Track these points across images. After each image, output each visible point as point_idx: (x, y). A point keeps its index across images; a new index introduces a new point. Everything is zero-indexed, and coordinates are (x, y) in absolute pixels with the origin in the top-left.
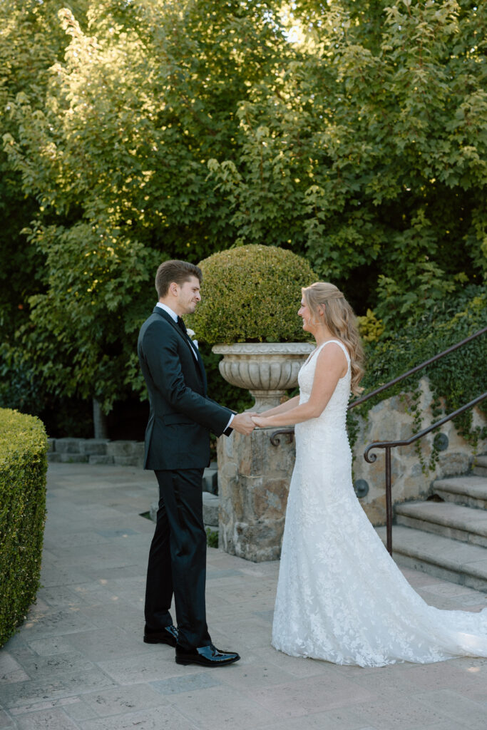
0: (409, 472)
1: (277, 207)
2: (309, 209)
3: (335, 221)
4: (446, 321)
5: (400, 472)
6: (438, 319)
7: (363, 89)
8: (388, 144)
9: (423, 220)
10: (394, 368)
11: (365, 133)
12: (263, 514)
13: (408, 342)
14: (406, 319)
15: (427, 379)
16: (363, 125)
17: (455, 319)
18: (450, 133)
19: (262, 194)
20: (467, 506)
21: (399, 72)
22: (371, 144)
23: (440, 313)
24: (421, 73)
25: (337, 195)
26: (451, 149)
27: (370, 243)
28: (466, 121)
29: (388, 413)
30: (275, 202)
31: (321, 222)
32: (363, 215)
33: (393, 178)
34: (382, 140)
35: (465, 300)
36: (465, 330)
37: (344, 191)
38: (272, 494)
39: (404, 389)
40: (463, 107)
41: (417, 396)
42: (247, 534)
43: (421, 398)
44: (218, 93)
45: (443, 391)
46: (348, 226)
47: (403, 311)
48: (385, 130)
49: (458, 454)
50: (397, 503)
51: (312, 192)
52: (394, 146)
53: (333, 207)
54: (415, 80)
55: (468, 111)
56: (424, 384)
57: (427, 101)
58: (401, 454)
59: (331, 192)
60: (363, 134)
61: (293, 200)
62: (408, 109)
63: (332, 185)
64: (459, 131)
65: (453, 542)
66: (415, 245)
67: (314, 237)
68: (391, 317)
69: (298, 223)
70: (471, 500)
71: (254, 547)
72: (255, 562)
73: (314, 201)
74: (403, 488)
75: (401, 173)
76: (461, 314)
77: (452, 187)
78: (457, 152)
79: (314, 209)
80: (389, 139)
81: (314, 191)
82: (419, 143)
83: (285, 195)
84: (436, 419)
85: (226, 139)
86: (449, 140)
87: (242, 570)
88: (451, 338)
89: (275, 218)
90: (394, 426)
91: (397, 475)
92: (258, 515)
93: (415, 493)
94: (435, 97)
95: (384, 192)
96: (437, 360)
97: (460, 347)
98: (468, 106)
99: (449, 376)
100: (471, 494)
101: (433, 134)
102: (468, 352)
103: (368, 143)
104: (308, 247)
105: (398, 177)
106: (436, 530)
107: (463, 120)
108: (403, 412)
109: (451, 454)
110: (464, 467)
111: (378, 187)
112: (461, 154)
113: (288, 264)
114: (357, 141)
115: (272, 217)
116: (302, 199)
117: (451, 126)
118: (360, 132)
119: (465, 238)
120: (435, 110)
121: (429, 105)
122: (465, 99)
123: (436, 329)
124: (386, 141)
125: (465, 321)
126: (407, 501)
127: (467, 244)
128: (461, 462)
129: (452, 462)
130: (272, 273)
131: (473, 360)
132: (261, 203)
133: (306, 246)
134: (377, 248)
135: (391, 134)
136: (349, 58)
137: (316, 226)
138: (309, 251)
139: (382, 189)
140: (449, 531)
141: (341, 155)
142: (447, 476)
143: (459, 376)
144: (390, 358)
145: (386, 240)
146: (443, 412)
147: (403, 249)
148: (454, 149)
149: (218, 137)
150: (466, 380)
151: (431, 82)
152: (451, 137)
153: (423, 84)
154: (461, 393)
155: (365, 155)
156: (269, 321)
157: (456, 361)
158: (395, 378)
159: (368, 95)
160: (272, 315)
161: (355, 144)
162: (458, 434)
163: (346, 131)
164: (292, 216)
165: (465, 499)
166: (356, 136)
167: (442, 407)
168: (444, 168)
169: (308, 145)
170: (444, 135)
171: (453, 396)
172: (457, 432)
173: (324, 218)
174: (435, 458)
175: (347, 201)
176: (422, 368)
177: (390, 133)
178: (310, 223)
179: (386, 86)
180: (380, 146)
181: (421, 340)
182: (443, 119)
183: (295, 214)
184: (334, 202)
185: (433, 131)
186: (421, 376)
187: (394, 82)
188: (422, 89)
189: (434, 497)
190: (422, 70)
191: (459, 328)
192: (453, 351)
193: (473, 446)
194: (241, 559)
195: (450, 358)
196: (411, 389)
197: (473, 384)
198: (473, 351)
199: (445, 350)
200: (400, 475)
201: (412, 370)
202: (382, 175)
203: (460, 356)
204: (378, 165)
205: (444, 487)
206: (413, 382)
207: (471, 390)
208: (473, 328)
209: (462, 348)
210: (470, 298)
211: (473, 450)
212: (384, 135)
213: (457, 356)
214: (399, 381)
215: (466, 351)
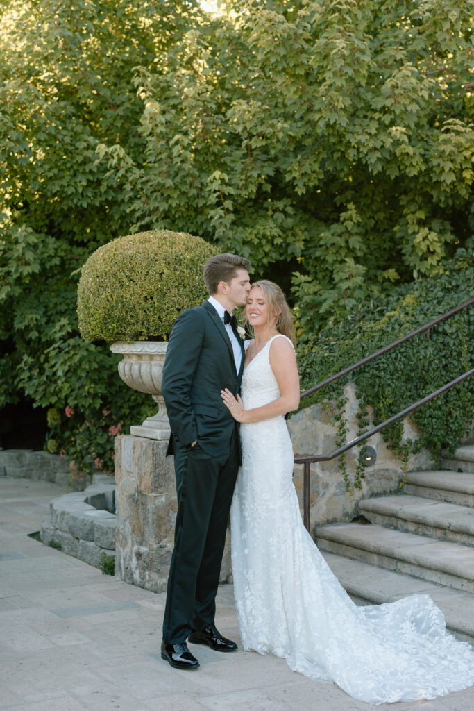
0: (332, 490)
3: (251, 208)
4: (375, 320)
5: (321, 490)
6: (367, 318)
8: (309, 122)
10: (317, 372)
11: (283, 111)
12: (165, 537)
13: (332, 343)
14: (326, 319)
15: (353, 385)
16: (280, 100)
17: (385, 319)
20: (396, 529)
22: (289, 122)
23: (368, 312)
24: (341, 43)
26: (377, 129)
28: (393, 99)
29: (309, 423)
31: (229, 212)
32: (285, 207)
33: (315, 162)
34: (302, 118)
35: (395, 298)
36: (396, 331)
37: (255, 174)
39: (327, 396)
40: (391, 82)
41: (341, 404)
42: (147, 560)
43: (347, 407)
45: (370, 399)
46: (266, 217)
47: (322, 311)
48: (305, 107)
49: (387, 470)
50: (317, 525)
51: (215, 179)
52: (314, 124)
54: (334, 51)
55: (395, 87)
56: (350, 391)
58: (323, 470)
64: (385, 109)
65: (380, 570)
68: (309, 318)
70: (400, 522)
71: (154, 575)
72: (156, 592)
73: (218, 189)
74: (325, 508)
75: (324, 155)
76: (392, 313)
78: (385, 133)
79: (219, 197)
81: (217, 178)
83: (189, 180)
84: (362, 430)
86: (375, 119)
87: (139, 602)
88: (380, 340)
90: (315, 437)
91: (318, 493)
92: (159, 538)
93: (338, 514)
95: (306, 180)
96: (364, 364)
97: (390, 349)
98: (395, 81)
99: (378, 383)
100: (401, 515)
102: (399, 355)
103: (285, 121)
105: (320, 160)
106: (361, 557)
107: (390, 97)
108: (325, 422)
109: (379, 470)
110: (393, 485)
111: (298, 173)
112: (389, 135)
113: (198, 252)
114: (273, 118)
117: (377, 104)
118: (276, 110)
119: (395, 228)
120: (359, 86)
121: (351, 80)
122: (393, 74)
123: (364, 329)
124: (306, 119)
125: (396, 320)
126: (329, 522)
127: (398, 235)
128: (389, 479)
129: (379, 479)
130: (180, 262)
131: (404, 365)
135: (312, 111)
136: (261, 26)
140: (375, 557)
142: (374, 495)
143: (389, 382)
144: (313, 361)
146: (371, 423)
148: (381, 130)
149: (120, 111)
150: (396, 387)
151: (353, 54)
152: (377, 116)
153: (343, 56)
154: (391, 401)
155: (281, 135)
157: (386, 365)
160: (178, 310)
161: (271, 122)
162: (387, 447)
163: (260, 107)
164: (198, 204)
165: (394, 521)
166: (273, 113)
167: (370, 417)
168: (370, 151)
170: (369, 113)
171: (381, 405)
172: (385, 445)
174: (360, 474)
176: (348, 372)
177: (310, 110)
180: (299, 124)
181: (347, 342)
182: (369, 96)
183: (201, 202)
186: (347, 382)
189: (360, 518)
190: (342, 40)
191: (390, 329)
192: (382, 354)
193: (403, 461)
194: (140, 589)
195: (379, 361)
196: (335, 396)
197: (405, 392)
198: (404, 354)
199: (373, 353)
200: (322, 493)
201: (337, 375)
202: (302, 157)
203: (390, 360)
204: (299, 147)
205: (371, 507)
206: (337, 388)
207: (402, 398)
208: (405, 328)
209: (392, 351)
210: (402, 295)
211: (403, 466)
212: (304, 111)
213: (387, 360)
214: (322, 387)
215: (397, 354)
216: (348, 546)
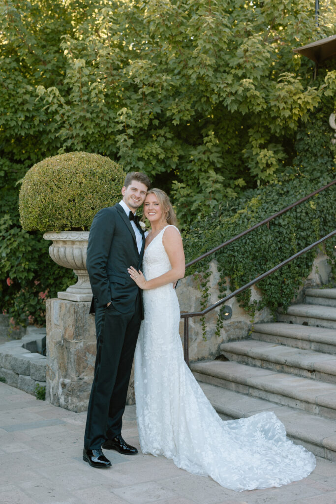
0: (201, 336)
1: (94, 124)
2: (120, 127)
3: (142, 136)
4: (230, 216)
5: (194, 337)
6: (224, 214)
7: (164, 31)
8: (184, 76)
9: (213, 139)
10: (190, 253)
11: (166, 67)
12: (83, 372)
13: (200, 232)
14: (196, 214)
15: (216, 262)
16: (164, 59)
17: (237, 215)
18: (232, 68)
19: (82, 114)
20: (247, 364)
21: (193, 18)
22: (171, 75)
23: (225, 210)
24: (209, 19)
25: (143, 115)
26: (233, 80)
27: (170, 156)
28: (244, 59)
29: (185, 289)
30: (92, 120)
31: (130, 137)
32: (165, 133)
33: (188, 103)
34: (179, 73)
35: (244, 200)
36: (246, 224)
37: (148, 112)
38: (90, 355)
39: (198, 270)
40: (243, 47)
41: (207, 275)
42: (70, 389)
43: (211, 278)
44: (48, 31)
45: (228, 272)
46: (152, 142)
47: (193, 208)
48: (182, 65)
49: (240, 322)
50: (194, 360)
51: (122, 113)
52: (189, 77)
53: (140, 125)
54: (205, 25)
55: (246, 51)
56: (213, 266)
57: (214, 42)
58: (195, 322)
59: (138, 112)
60: (164, 67)
61: (108, 119)
62: (199, 48)
63: (138, 107)
64: (239, 66)
65: (236, 394)
66: (206, 159)
67: (125, 149)
68: (183, 213)
69: (112, 137)
70: (250, 359)
71: (75, 400)
72: (76, 412)
73: (124, 121)
74: (196, 350)
75: (194, 99)
76: (242, 211)
77: (232, 111)
78: (238, 83)
79: (124, 126)
80: (185, 72)
81: (124, 113)
82: (208, 75)
83: (101, 115)
84: (222, 294)
85: (56, 69)
86: (231, 73)
87: (65, 420)
88: (234, 230)
89: (93, 133)
90: (189, 299)
91: (191, 338)
92: (79, 373)
93: (206, 353)
94: (220, 39)
95: (181, 115)
96: (223, 247)
97: (241, 237)
98: (246, 47)
99: (233, 260)
100: (250, 354)
101: (219, 69)
102: (248, 241)
103: (168, 75)
104: (120, 157)
105: (192, 102)
106: (223, 384)
107: (242, 58)
108: (196, 288)
109: (234, 323)
110: (244, 333)
111: (176, 110)
112: (241, 85)
113: (106, 167)
114: (159, 73)
115: (90, 133)
116: (114, 118)
117: (234, 62)
118: (161, 66)
119: (243, 151)
120: (221, 50)
121: (216, 45)
122: (244, 42)
123: (222, 222)
124: (182, 73)
125: (245, 216)
126: (199, 359)
127: (245, 156)
128: (242, 329)
129: (235, 329)
130: (94, 174)
131: (251, 247)
132: (81, 121)
133: (118, 156)
134: (176, 160)
135: (186, 68)
136: (153, 6)
137: (125, 140)
138: (121, 160)
139: (179, 112)
140: (233, 385)
141: (147, 83)
142: (231, 340)
143: (241, 260)
144: (187, 245)
145: (183, 154)
146: (228, 289)
147: (196, 161)
148: (235, 81)
149: (49, 67)
150: (246, 263)
151: (217, 27)
152: (233, 71)
153: (211, 29)
154: (242, 273)
155: (165, 84)
156: (90, 214)
157: (239, 248)
158: (190, 261)
159: (167, 36)
160: (93, 209)
161: (158, 75)
162: (240, 306)
163: (150, 64)
164: (107, 132)
165: (246, 359)
166: (159, 68)
167: (227, 285)
168: (228, 96)
169: (118, 75)
170: (227, 69)
171: (235, 276)
172: (238, 304)
173: (132, 135)
174: (220, 326)
175: (151, 120)
176: (212, 253)
177: (186, 67)
178: (121, 138)
179: (182, 29)
180: (178, 77)
181: (210, 231)
182: (227, 57)
183: (110, 131)
184: (141, 121)
185: (219, 66)
186: (211, 260)
187: (189, 26)
188: (210, 32)
189: (221, 357)
190: (210, 17)
191: (241, 222)
192: (236, 240)
193: (251, 316)
194: (64, 410)
195: (234, 245)
196: (203, 270)
197: (252, 267)
198: (252, 240)
199: (230, 239)
200: (194, 339)
201: (204, 255)
202: (179, 100)
203: (241, 244)
204: (176, 93)
205: (229, 349)
206: (204, 264)
207: (250, 271)
208: (252, 222)
209: (243, 238)
210: (249, 198)
211: (251, 319)
212: (181, 68)
213: (240, 244)
214: (194, 263)
215: (246, 240)
216: (213, 377)
